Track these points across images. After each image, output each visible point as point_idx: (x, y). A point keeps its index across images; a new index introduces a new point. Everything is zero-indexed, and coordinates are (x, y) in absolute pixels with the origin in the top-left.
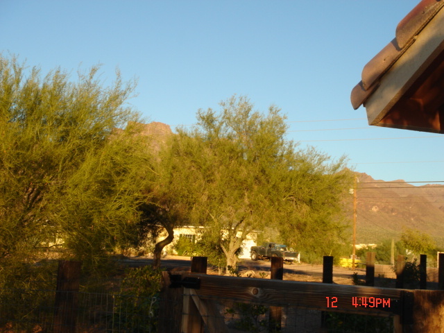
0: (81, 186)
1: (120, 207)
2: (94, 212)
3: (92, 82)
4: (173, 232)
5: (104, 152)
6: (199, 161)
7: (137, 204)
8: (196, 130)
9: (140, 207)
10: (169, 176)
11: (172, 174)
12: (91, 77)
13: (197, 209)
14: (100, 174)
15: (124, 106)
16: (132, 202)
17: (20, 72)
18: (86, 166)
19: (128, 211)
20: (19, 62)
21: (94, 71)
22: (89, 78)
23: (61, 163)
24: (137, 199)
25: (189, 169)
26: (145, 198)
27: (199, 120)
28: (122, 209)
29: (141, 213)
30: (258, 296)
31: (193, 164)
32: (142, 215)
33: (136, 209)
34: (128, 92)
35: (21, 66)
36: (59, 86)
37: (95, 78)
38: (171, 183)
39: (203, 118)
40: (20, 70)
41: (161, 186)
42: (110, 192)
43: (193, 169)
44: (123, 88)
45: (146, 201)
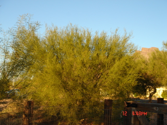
0: (114, 73)
1: (129, 80)
2: (120, 82)
3: (117, 34)
4: (156, 89)
5: (122, 60)
6: (164, 61)
7: (136, 79)
8: (163, 49)
9: (137, 79)
10: (153, 68)
11: (154, 67)
12: (116, 33)
13: (164, 80)
14: (121, 68)
15: (129, 42)
16: (134, 78)
17: (90, 34)
18: (115, 65)
19: (132, 81)
20: (90, 30)
21: (117, 30)
22: (115, 33)
23: (106, 65)
24: (135, 77)
25: (160, 64)
26: (138, 76)
27: (163, 45)
28: (130, 80)
29: (137, 82)
30: (157, 110)
31: (162, 62)
32: (137, 83)
33: (135, 80)
34: (130, 37)
35: (90, 32)
36: (104, 37)
37: (117, 33)
38: (154, 70)
39: (165, 44)
40: (90, 33)
41: (150, 72)
42: (126, 74)
43: (162, 64)
44: (128, 35)
45: (139, 77)
